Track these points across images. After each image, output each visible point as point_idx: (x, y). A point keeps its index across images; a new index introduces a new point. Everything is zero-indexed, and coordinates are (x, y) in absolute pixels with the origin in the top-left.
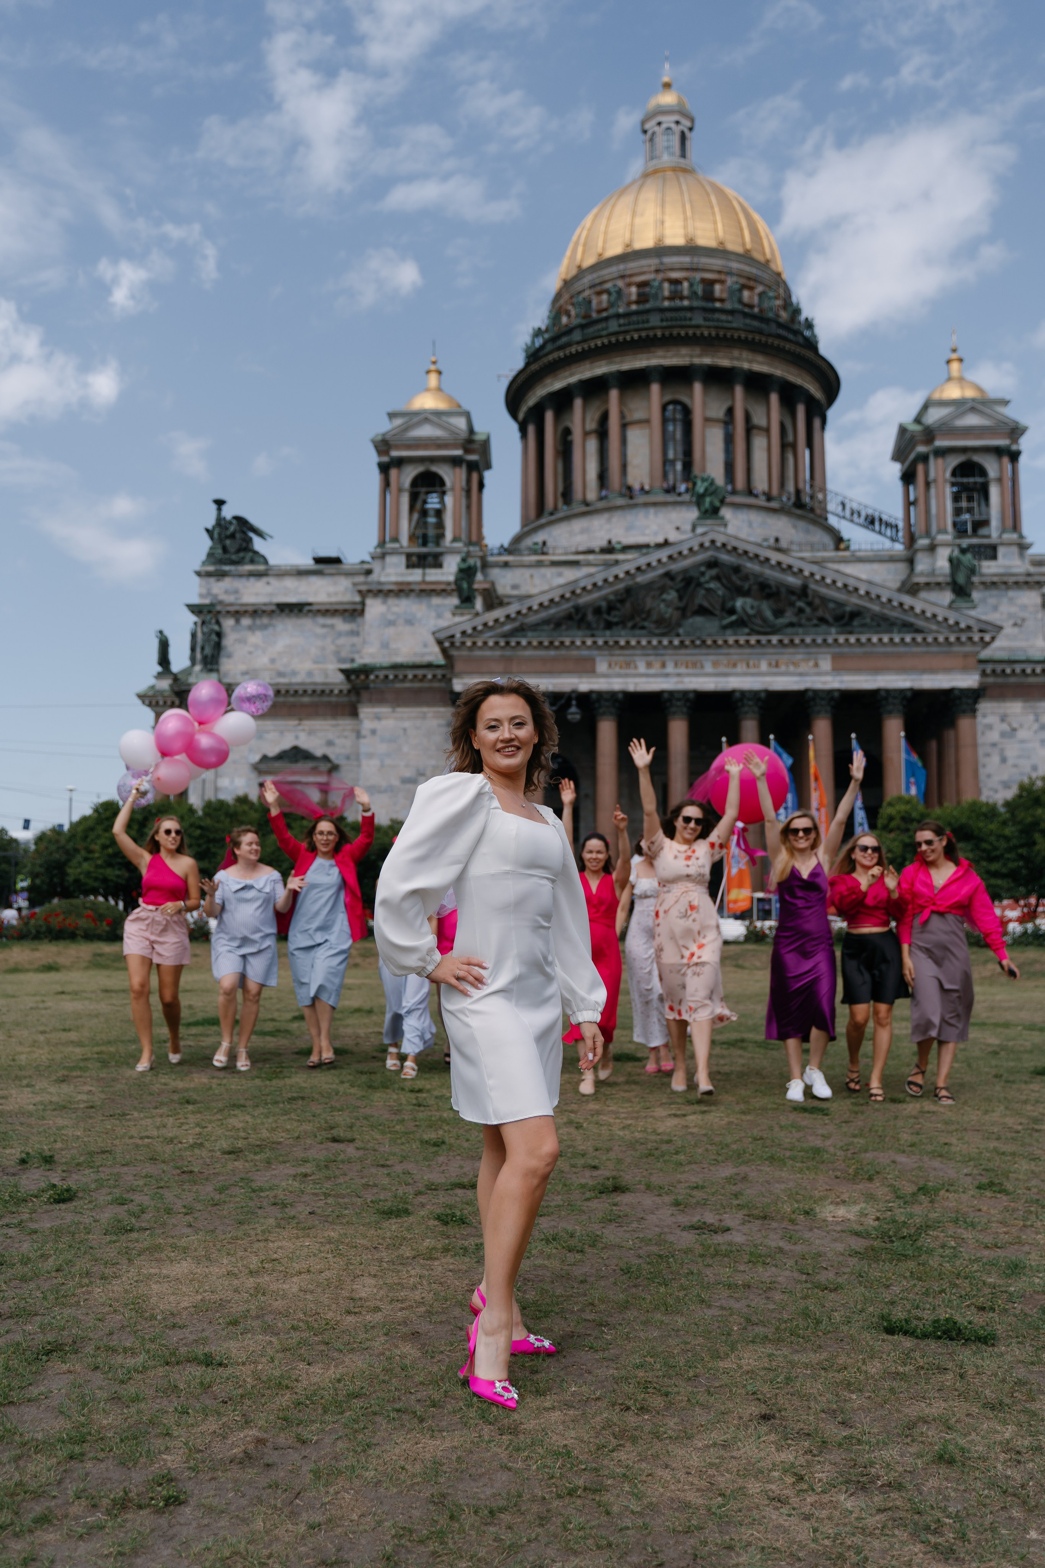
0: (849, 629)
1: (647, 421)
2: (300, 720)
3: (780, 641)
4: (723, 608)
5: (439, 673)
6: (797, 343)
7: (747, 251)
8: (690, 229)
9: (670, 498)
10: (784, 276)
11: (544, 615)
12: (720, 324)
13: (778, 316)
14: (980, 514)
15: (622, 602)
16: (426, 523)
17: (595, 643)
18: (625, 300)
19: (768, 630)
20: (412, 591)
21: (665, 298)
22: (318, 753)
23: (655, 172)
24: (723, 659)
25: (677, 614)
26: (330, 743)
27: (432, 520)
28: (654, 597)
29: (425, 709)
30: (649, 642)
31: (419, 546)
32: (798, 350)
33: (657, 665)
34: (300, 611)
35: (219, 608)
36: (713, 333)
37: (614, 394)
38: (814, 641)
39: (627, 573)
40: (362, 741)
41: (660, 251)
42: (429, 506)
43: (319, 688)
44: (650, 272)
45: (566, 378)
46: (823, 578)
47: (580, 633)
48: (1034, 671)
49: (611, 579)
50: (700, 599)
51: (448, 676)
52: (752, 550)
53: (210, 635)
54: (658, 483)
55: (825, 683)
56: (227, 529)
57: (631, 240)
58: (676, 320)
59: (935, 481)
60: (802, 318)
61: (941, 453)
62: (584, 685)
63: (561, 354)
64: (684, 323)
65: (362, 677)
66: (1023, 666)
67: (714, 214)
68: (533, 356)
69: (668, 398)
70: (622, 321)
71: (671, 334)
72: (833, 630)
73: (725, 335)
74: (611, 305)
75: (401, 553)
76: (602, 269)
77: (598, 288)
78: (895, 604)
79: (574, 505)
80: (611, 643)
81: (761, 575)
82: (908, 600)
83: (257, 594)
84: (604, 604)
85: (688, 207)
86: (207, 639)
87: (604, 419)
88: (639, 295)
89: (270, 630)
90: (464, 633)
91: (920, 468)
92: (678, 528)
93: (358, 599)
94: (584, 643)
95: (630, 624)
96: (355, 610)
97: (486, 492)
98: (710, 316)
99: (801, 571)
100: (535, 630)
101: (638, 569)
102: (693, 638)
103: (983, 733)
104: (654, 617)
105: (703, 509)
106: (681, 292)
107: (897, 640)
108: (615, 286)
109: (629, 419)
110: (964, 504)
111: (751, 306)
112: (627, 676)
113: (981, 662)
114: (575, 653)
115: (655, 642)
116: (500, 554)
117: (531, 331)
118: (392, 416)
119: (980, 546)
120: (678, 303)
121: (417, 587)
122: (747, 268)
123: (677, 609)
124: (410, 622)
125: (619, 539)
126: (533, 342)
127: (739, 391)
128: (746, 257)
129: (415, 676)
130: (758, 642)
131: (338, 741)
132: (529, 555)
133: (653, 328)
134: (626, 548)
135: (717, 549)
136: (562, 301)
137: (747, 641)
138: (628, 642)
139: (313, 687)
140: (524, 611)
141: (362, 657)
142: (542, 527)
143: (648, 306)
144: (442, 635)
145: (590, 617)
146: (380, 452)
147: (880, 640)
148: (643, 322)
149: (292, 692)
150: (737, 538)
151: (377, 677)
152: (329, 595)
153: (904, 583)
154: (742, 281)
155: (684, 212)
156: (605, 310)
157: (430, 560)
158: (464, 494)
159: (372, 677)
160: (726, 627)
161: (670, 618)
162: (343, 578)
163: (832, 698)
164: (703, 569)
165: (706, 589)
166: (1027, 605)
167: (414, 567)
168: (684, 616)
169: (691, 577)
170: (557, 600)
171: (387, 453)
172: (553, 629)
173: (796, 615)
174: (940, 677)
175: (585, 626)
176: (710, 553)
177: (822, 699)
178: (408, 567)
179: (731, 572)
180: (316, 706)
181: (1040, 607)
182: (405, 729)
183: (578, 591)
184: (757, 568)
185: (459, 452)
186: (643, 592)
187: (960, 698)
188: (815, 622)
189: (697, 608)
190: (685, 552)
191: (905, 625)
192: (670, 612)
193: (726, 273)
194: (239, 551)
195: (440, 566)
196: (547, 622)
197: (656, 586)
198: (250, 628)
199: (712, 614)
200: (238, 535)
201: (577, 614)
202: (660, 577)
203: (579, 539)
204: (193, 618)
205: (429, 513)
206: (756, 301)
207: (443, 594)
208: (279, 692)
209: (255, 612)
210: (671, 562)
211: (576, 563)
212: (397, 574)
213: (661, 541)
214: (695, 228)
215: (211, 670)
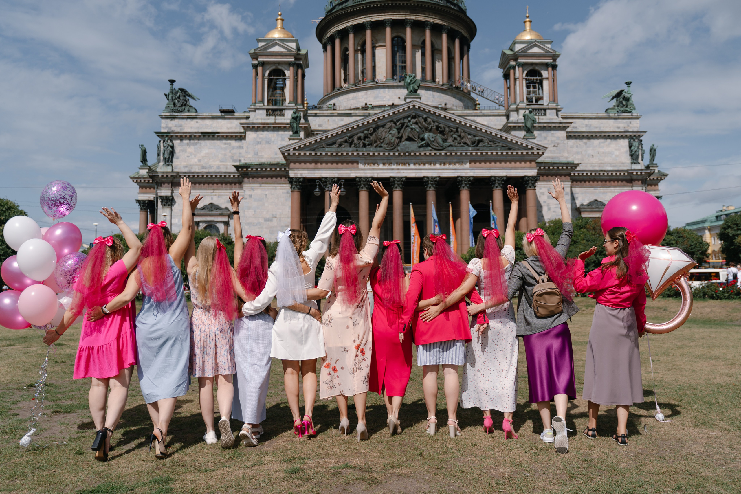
0: (478, 148)
1: (384, 46)
2: (214, 190)
3: (446, 153)
4: (419, 138)
5: (283, 167)
6: (456, 10)
9: (395, 83)
11: (333, 140)
14: (539, 94)
15: (371, 134)
16: (276, 93)
17: (358, 154)
19: (440, 148)
20: (269, 127)
22: (223, 206)
24: (419, 162)
25: (397, 141)
27: (279, 92)
28: (386, 132)
29: (276, 185)
30: (384, 154)
31: (272, 105)
32: (458, 14)
33: (388, 165)
34: (213, 136)
36: (416, 4)
37: (368, 32)
38: (461, 153)
39: (373, 120)
42: (277, 85)
43: (223, 175)
45: (345, 23)
46: (466, 124)
47: (351, 149)
48: (562, 167)
49: (366, 123)
50: (408, 133)
51: (287, 169)
52: (433, 110)
53: (167, 147)
54: (390, 76)
55: (467, 173)
56: (176, 94)
59: (518, 78)
61: (521, 65)
62: (353, 174)
63: (343, 12)
65: (245, 169)
66: (558, 165)
68: (329, 13)
69: (394, 35)
71: (396, 4)
72: (470, 149)
73: (422, 5)
75: (263, 109)
78: (499, 136)
79: (350, 86)
80: (366, 154)
81: (437, 122)
82: (505, 135)
83: (191, 128)
84: (362, 135)
86: (166, 150)
87: (364, 44)
89: (198, 145)
90: (294, 149)
91: (512, 72)
92: (399, 98)
93: (242, 130)
94: (353, 154)
95: (375, 145)
96: (241, 137)
99: (455, 120)
100: (329, 147)
101: (379, 118)
102: (405, 152)
103: (540, 196)
104: (386, 142)
105: (410, 90)
107: (500, 153)
109: (376, 44)
110: (532, 89)
112: (373, 170)
113: (538, 163)
114: (348, 158)
115: (387, 154)
116: (313, 110)
119: (539, 109)
121: (272, 126)
123: (398, 138)
124: (268, 142)
125: (371, 103)
127: (428, 32)
129: (271, 169)
130: (435, 154)
132: (327, 110)
135: (416, 109)
137: (430, 153)
138: (374, 154)
139: (220, 174)
140: (324, 138)
141: (244, 160)
144: (284, 150)
145: (356, 141)
146: (252, 59)
147: (492, 153)
149: (209, 176)
150: (425, 104)
151: (252, 169)
152: (228, 128)
153: (504, 126)
157: (278, 112)
158: (295, 79)
159: (250, 169)
160: (420, 147)
161: (394, 142)
162: (235, 121)
163: (470, 181)
164: (409, 119)
165: (412, 129)
166: (559, 137)
167: (270, 115)
168: (400, 141)
169: (404, 123)
170: (340, 133)
171: (257, 59)
172: (338, 147)
173: (453, 141)
174: (519, 171)
175: (353, 145)
176: (413, 111)
177: (465, 181)
178: (267, 115)
179: (423, 120)
180: (222, 183)
181: (566, 138)
182: (266, 195)
183: (350, 129)
184: (435, 119)
185: (293, 60)
186: (381, 129)
187: (528, 181)
188: (462, 144)
189: (407, 137)
190: (401, 111)
191: (503, 146)
192: (394, 139)
195: (283, 115)
196: (334, 143)
197: (387, 126)
199: (413, 140)
201: (349, 140)
202: (389, 122)
205: (278, 89)
207: (284, 129)
208: (203, 176)
210: (394, 115)
211: (349, 115)
212: (262, 119)
215: (168, 165)
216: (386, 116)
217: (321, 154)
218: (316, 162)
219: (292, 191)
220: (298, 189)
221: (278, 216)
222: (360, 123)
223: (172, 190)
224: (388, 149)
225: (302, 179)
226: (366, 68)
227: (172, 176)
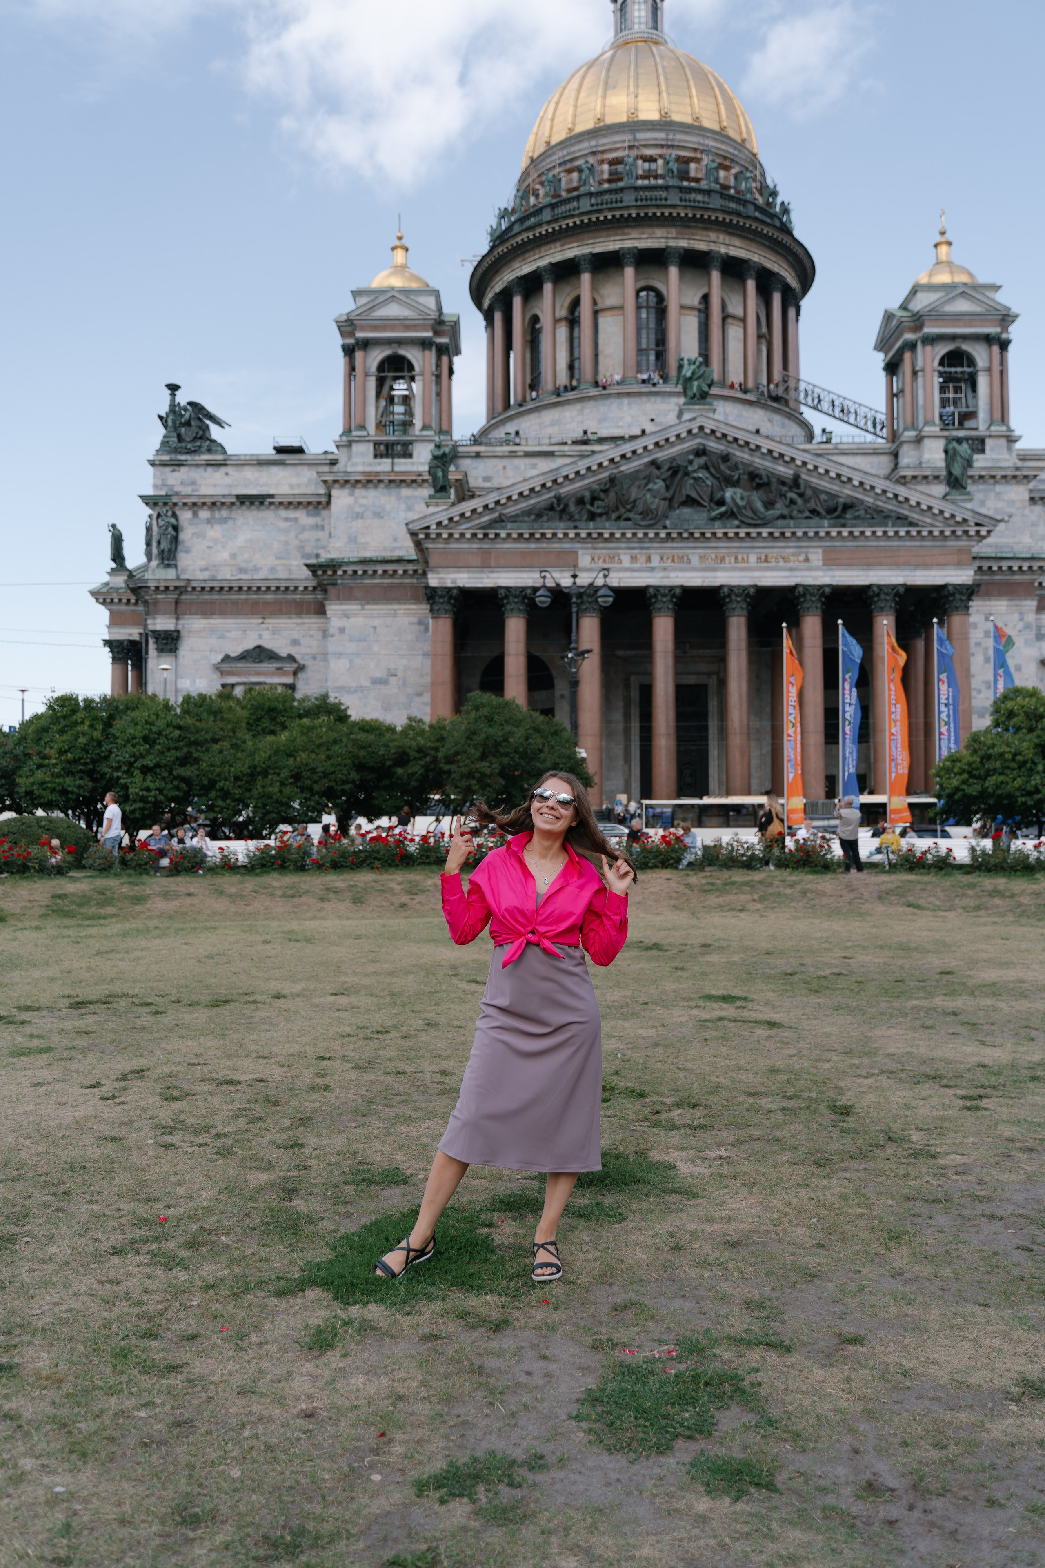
0: (842, 521)
1: (620, 308)
2: (264, 618)
3: (771, 534)
4: (711, 500)
5: (410, 567)
6: (774, 227)
7: (723, 129)
8: (665, 106)
9: (645, 388)
10: (760, 157)
11: (523, 505)
12: (697, 204)
13: (755, 199)
14: (967, 406)
15: (606, 491)
16: (393, 411)
17: (577, 535)
18: (597, 179)
19: (759, 522)
20: (380, 481)
21: (638, 177)
22: (283, 653)
23: (627, 43)
24: (711, 553)
25: (664, 504)
26: (295, 642)
27: (399, 409)
28: (639, 487)
29: (396, 607)
30: (634, 535)
31: (386, 434)
32: (776, 234)
33: (643, 559)
34: (262, 503)
36: (690, 215)
37: (586, 278)
38: (805, 533)
39: (612, 460)
40: (330, 640)
41: (634, 126)
42: (394, 393)
43: (283, 584)
44: (625, 149)
45: (534, 260)
46: (816, 467)
47: (562, 525)
48: (1021, 567)
49: (594, 468)
50: (688, 489)
51: (420, 572)
52: (742, 437)
53: (166, 529)
54: (632, 372)
55: (816, 577)
56: (182, 416)
57: (604, 114)
58: (651, 199)
59: (923, 370)
60: (779, 200)
61: (931, 340)
62: (567, 580)
63: (530, 235)
64: (659, 202)
65: (330, 572)
66: (1010, 563)
67: (689, 88)
68: (499, 238)
69: (642, 284)
70: (593, 201)
71: (646, 214)
72: (826, 523)
73: (702, 216)
74: (585, 182)
75: (369, 441)
76: (572, 145)
77: (569, 166)
78: (890, 495)
79: (544, 395)
80: (595, 536)
81: (751, 465)
82: (902, 492)
83: (215, 486)
84: (587, 494)
85: (662, 79)
86: (163, 534)
87: (576, 303)
88: (611, 174)
89: (230, 523)
90: (439, 524)
91: (907, 356)
92: (652, 421)
93: (322, 491)
94: (566, 535)
95: (614, 516)
96: (319, 503)
97: (454, 377)
98: (688, 196)
99: (793, 459)
100: (515, 521)
101: (623, 456)
102: (680, 530)
103: (972, 632)
104: (640, 508)
105: (690, 394)
106: (656, 170)
107: (891, 534)
108: (587, 162)
109: (601, 305)
111: (728, 187)
112: (610, 570)
113: (976, 557)
114: (556, 545)
115: (640, 535)
116: (470, 445)
117: (497, 212)
118: (356, 294)
119: (967, 439)
120: (653, 182)
121: (386, 478)
122: (723, 147)
123: (664, 499)
124: (378, 515)
125: (594, 430)
126: (499, 224)
127: (716, 276)
128: (721, 135)
129: (385, 572)
130: (748, 534)
131: (303, 641)
132: (501, 444)
133: (627, 207)
134: (602, 440)
135: (706, 435)
136: (530, 180)
137: (737, 534)
138: (612, 535)
139: (276, 584)
140: (503, 501)
141: (328, 552)
142: (510, 418)
143: (621, 184)
144: (415, 527)
145: (572, 508)
146: (343, 334)
147: (874, 533)
148: (617, 202)
149: (254, 589)
150: (725, 425)
151: (345, 572)
152: (291, 486)
153: (891, 474)
154: (718, 160)
155: (659, 86)
156: (576, 189)
157: (399, 448)
158: (434, 378)
159: (340, 572)
160: (714, 519)
161: (657, 509)
162: (306, 468)
163: (823, 594)
164: (691, 457)
165: (694, 479)
166: (1013, 501)
167: (382, 456)
168: (671, 507)
169: (679, 466)
170: (538, 489)
171: (352, 334)
172: (534, 520)
173: (787, 506)
174: (933, 573)
175: (567, 517)
176: (698, 440)
177: (813, 595)
178: (375, 456)
179: (720, 460)
180: (279, 603)
181: (1027, 503)
182: (375, 628)
183: (561, 480)
184: (747, 456)
185: (429, 334)
186: (629, 482)
187: (953, 595)
188: (807, 514)
189: (684, 498)
190: (672, 439)
191: (899, 518)
192: (656, 503)
193: (702, 152)
194: (195, 439)
195: (410, 456)
196: (528, 513)
197: (641, 475)
198: (208, 521)
199: (700, 505)
200: (193, 423)
201: (559, 505)
202: (646, 465)
203: (549, 431)
204: (148, 511)
205: (396, 400)
206: (732, 182)
207: (414, 485)
208: (240, 588)
209: (214, 504)
210: (657, 449)
211: (550, 454)
212: (364, 463)
213: (639, 433)
214: (671, 103)
215: (168, 566)
216: (640, 451)
217: (497, 535)
218: (486, 553)
219: (432, 618)
220: (447, 611)
221: (400, 674)
222: (582, 466)
223: (177, 619)
224: (642, 523)
225: (455, 592)
226: (579, 358)
227: (176, 588)
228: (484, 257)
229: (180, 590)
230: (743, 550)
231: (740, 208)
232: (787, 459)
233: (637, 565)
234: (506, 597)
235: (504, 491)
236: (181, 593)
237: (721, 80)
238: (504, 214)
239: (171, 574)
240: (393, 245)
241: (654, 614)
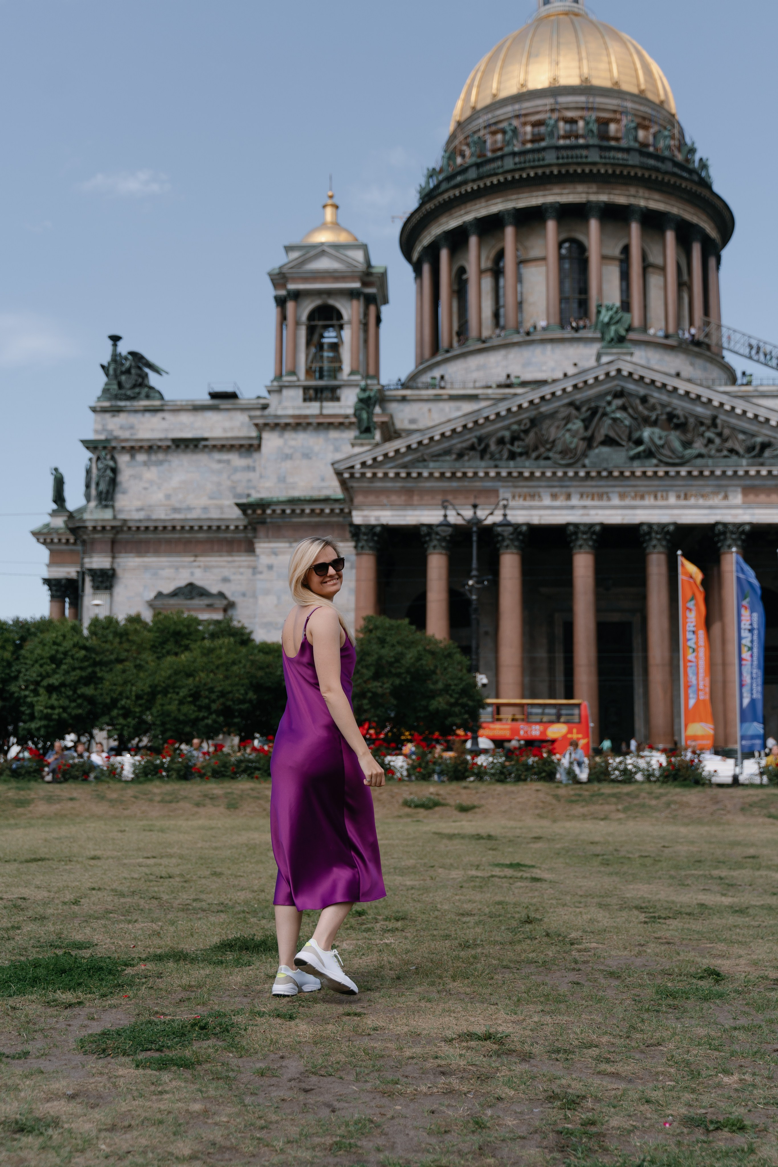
0: (761, 460)
1: (544, 259)
2: (196, 556)
3: (689, 473)
4: (630, 439)
5: (337, 507)
6: (693, 181)
7: (642, 92)
8: (585, 71)
9: (568, 334)
10: (678, 117)
11: (446, 445)
12: (616, 161)
13: (674, 156)
15: (526, 432)
16: (322, 357)
17: (498, 474)
18: (520, 139)
19: (677, 461)
20: (309, 424)
21: (559, 137)
22: (214, 590)
23: (548, 16)
24: (630, 491)
25: (582, 445)
26: (226, 580)
27: (328, 354)
28: (558, 427)
30: (554, 474)
31: (315, 379)
32: (695, 188)
33: (562, 498)
34: (196, 446)
35: (114, 444)
36: (610, 171)
37: (510, 231)
38: (724, 472)
39: (531, 402)
40: (259, 576)
41: (555, 91)
42: (325, 340)
43: (215, 524)
44: (547, 112)
45: (461, 215)
46: (734, 407)
47: (483, 464)
49: (515, 409)
50: (607, 429)
51: (346, 510)
52: (660, 379)
53: (105, 472)
54: (555, 319)
55: (736, 515)
56: (122, 364)
57: (526, 80)
58: (572, 157)
60: (697, 157)
62: (487, 518)
63: (457, 193)
64: (579, 160)
65: (259, 512)
67: (608, 55)
68: (427, 196)
69: (564, 236)
70: (517, 160)
71: (567, 171)
72: (744, 462)
73: (622, 172)
74: (508, 143)
75: (298, 386)
76: (497, 109)
77: (494, 128)
79: (470, 342)
80: (515, 474)
81: (669, 405)
83: (152, 430)
84: (507, 434)
85: (582, 48)
86: (102, 475)
87: (500, 255)
88: (533, 134)
89: (166, 466)
90: (364, 464)
92: (575, 365)
93: (254, 433)
94: (487, 474)
95: (534, 455)
96: (251, 446)
97: (382, 325)
98: (607, 154)
99: (710, 401)
100: (437, 461)
101: (543, 398)
102: (599, 469)
104: (559, 447)
105: (608, 338)
106: (577, 131)
108: (510, 124)
109: (523, 256)
111: (647, 145)
112: (531, 508)
114: (478, 484)
115: (560, 474)
116: (397, 389)
117: (425, 172)
118: (288, 249)
120: (574, 141)
121: (314, 421)
122: (642, 108)
123: (583, 439)
124: (307, 456)
125: (518, 374)
126: (428, 183)
127: (635, 228)
128: (640, 98)
129: (313, 511)
130: (667, 473)
131: (232, 577)
132: (427, 388)
133: (549, 165)
134: (524, 384)
135: (624, 376)
136: (457, 142)
137: (655, 473)
138: (532, 474)
139: (209, 523)
140: (425, 442)
141: (258, 492)
142: (438, 364)
143: (543, 144)
144: (340, 467)
145: (493, 447)
146: (276, 286)
148: (539, 160)
149: (187, 528)
150: (643, 367)
151: (274, 511)
152: (225, 430)
154: (637, 121)
155: (579, 53)
156: (501, 149)
157: (327, 393)
158: (361, 326)
159: (269, 511)
160: (633, 458)
161: (576, 448)
162: (239, 413)
163: (743, 532)
164: (609, 398)
165: (614, 419)
167: (311, 400)
168: (590, 447)
169: (597, 407)
170: (459, 429)
171: (284, 286)
172: (457, 459)
173: (706, 446)
175: (488, 456)
176: (615, 382)
177: (733, 533)
178: (305, 400)
179: (638, 401)
180: (210, 541)
183: (481, 421)
184: (664, 398)
185: (358, 285)
186: (548, 422)
188: (725, 453)
189: (603, 438)
190: (591, 381)
192: (575, 443)
193: (621, 113)
194: (134, 386)
195: (338, 399)
196: (447, 452)
197: (561, 415)
198: (145, 464)
199: (618, 444)
200: (133, 371)
201: (479, 444)
202: (564, 405)
203: (475, 375)
204: (88, 454)
205: (326, 347)
206: (651, 140)
207: (342, 427)
208: (174, 528)
209: (150, 448)
210: (576, 391)
211: (474, 398)
212: (294, 408)
213: (560, 375)
214: (590, 68)
215: (106, 506)
216: (559, 393)
217: (420, 474)
218: (409, 492)
219: (358, 554)
220: (371, 548)
222: (502, 408)
223: (113, 557)
224: (563, 462)
225: (378, 529)
226: (504, 306)
227: (113, 528)
228: (412, 215)
229: (116, 530)
230: (661, 488)
231: (659, 165)
232: (704, 400)
233: (557, 503)
234: (429, 534)
235: (427, 432)
236: (117, 533)
237: (640, 47)
238: (432, 173)
239: (108, 514)
240: (323, 203)
241: (575, 551)
